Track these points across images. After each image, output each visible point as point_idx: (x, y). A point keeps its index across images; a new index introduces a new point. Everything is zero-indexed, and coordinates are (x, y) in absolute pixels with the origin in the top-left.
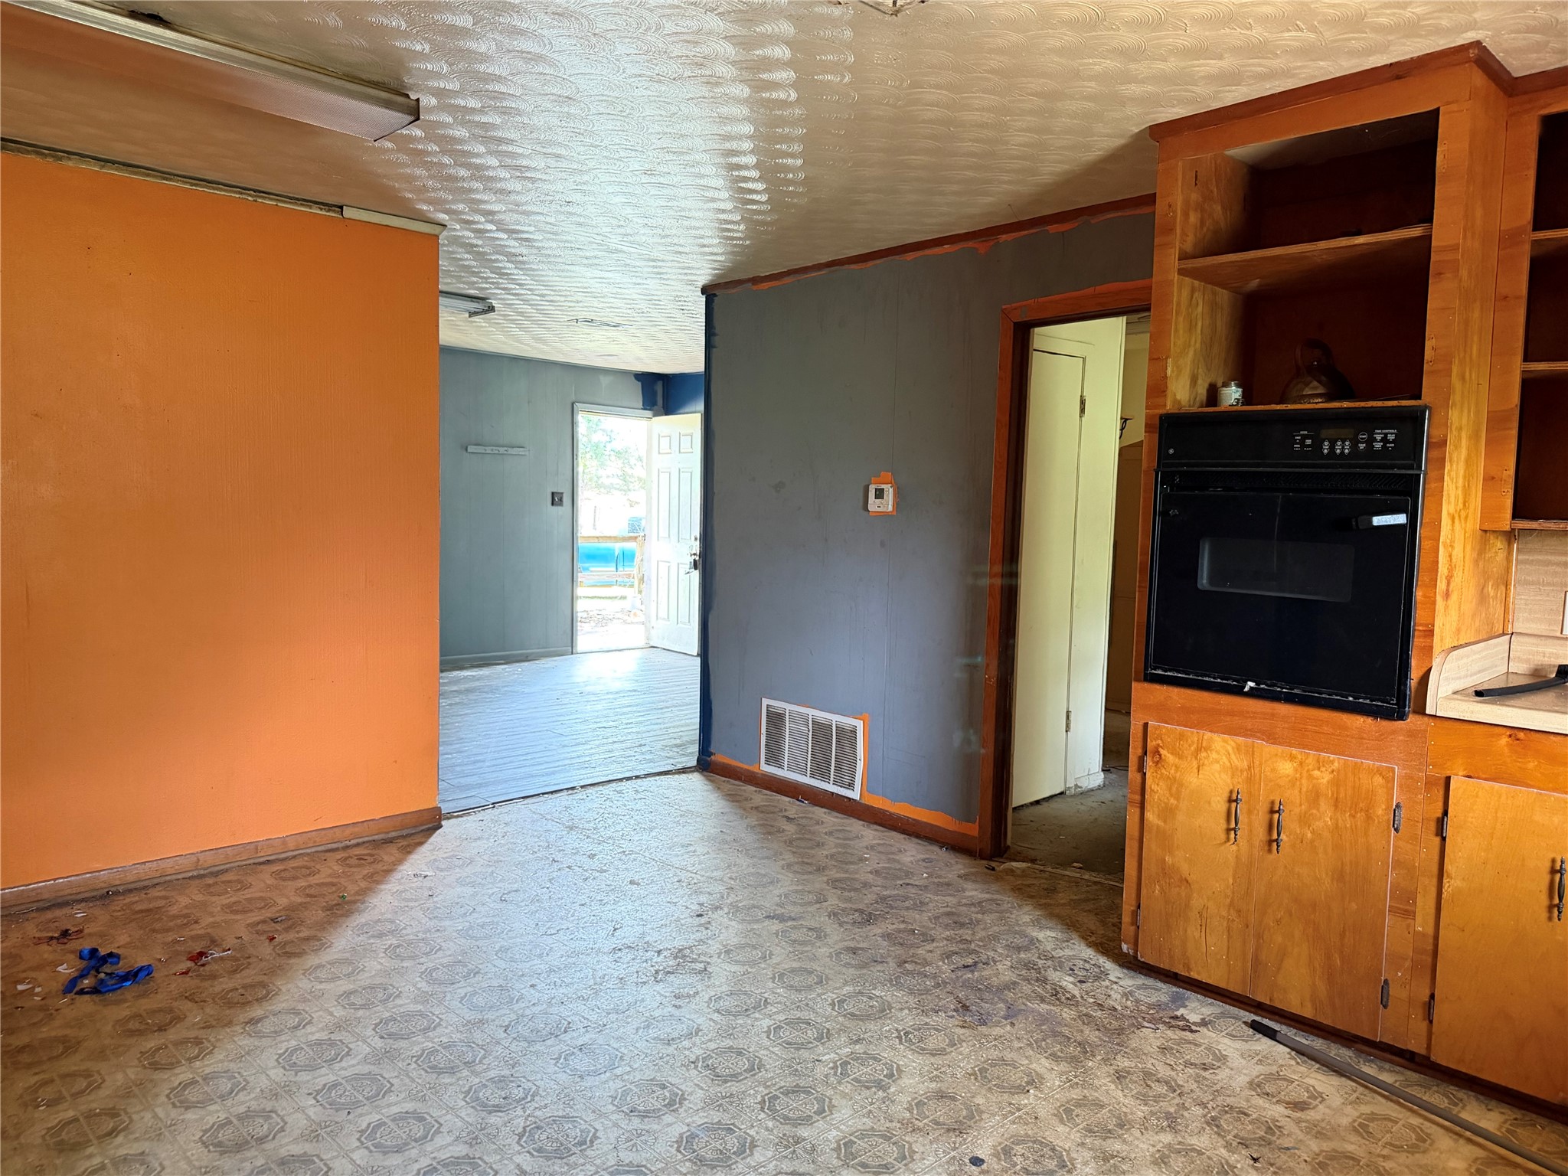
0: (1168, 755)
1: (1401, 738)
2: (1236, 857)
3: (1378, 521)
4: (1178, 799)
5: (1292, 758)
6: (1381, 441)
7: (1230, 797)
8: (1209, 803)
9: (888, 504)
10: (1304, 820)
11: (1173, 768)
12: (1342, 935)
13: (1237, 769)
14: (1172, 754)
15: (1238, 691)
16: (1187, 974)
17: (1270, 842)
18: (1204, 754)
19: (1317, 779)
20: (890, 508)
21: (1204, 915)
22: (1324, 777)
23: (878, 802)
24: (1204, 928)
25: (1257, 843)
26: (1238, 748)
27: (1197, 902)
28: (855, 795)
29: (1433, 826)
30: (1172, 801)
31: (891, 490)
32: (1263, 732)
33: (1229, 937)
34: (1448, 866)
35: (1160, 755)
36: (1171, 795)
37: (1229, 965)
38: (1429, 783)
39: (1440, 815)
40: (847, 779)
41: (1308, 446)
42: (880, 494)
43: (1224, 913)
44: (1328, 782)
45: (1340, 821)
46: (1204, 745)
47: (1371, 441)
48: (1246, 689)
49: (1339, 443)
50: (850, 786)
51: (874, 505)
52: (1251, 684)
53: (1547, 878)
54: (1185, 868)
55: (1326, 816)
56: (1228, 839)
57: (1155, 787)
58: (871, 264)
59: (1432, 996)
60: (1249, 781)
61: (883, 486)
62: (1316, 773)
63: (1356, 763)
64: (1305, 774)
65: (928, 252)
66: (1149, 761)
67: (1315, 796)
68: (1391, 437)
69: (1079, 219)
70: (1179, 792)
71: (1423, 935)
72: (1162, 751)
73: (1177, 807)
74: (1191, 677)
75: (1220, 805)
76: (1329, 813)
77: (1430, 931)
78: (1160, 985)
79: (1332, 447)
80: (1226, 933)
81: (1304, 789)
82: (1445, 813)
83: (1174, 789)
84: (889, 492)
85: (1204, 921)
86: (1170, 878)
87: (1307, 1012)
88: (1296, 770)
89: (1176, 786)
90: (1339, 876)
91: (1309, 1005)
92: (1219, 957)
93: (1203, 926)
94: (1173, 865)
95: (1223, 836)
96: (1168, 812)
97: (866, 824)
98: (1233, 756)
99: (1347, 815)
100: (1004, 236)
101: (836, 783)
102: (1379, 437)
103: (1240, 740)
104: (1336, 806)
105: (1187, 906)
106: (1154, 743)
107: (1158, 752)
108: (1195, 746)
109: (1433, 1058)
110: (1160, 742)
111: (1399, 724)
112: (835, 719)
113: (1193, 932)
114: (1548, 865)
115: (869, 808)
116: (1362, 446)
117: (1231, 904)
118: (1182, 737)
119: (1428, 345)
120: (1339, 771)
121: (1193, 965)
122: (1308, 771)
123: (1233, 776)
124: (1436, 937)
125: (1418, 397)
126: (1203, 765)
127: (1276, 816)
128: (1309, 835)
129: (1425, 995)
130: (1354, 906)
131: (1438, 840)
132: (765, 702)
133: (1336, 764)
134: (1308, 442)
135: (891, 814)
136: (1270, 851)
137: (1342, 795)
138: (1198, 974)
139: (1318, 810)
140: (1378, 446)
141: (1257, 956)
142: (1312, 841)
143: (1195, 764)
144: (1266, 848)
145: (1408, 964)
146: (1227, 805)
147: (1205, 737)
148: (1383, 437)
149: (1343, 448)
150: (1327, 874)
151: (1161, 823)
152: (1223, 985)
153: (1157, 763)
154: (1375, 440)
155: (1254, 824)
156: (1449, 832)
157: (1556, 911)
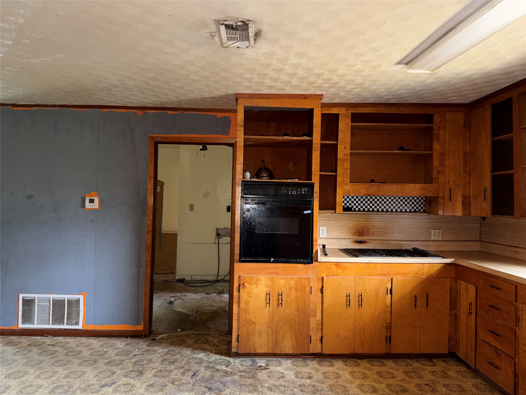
0: (247, 285)
1: (311, 269)
2: (269, 311)
3: (305, 212)
4: (251, 298)
5: (284, 279)
6: (304, 191)
7: (266, 294)
8: (260, 297)
9: (96, 205)
10: (288, 296)
11: (249, 288)
12: (299, 327)
13: (268, 285)
14: (249, 284)
15: (269, 262)
16: (255, 352)
17: (278, 305)
18: (258, 282)
19: (291, 284)
20: (97, 207)
21: (260, 332)
22: (292, 283)
23: (91, 327)
24: (260, 336)
25: (275, 306)
26: (269, 279)
27: (257, 329)
28: (80, 327)
29: (319, 291)
30: (249, 299)
31: (98, 199)
32: (275, 273)
33: (268, 336)
34: (324, 300)
35: (245, 285)
36: (248, 297)
37: (268, 345)
38: (318, 279)
39: (321, 287)
40: (74, 322)
41: (285, 192)
42: (92, 201)
43: (266, 330)
44: (294, 284)
45: (297, 295)
46: (259, 279)
47: (301, 191)
48: (272, 261)
49: (293, 191)
50: (77, 324)
51: (88, 205)
52: (272, 259)
53: (345, 298)
54: (253, 319)
55: (293, 294)
56: (266, 307)
57: (243, 296)
58: (83, 109)
59: (322, 336)
60: (272, 288)
61: (93, 198)
62: (290, 282)
63: (301, 277)
64: (288, 283)
65: (113, 110)
66: (241, 287)
67: (290, 289)
68: (306, 190)
69: (180, 111)
70: (251, 295)
71: (319, 320)
72: (245, 284)
73: (250, 300)
74: (253, 259)
75: (263, 297)
76: (294, 292)
77: (320, 318)
78: (246, 359)
79: (292, 193)
80: (267, 336)
81: (287, 287)
82: (322, 287)
83: (249, 295)
84: (96, 200)
85: (260, 334)
86: (249, 323)
87: (291, 352)
88: (285, 282)
89: (250, 294)
90: (298, 310)
91: (291, 349)
92: (265, 343)
93: (260, 335)
94: (249, 319)
95: (265, 306)
96: (247, 303)
97: (87, 338)
98: (267, 281)
99: (299, 292)
100: (149, 111)
101: (67, 324)
102: (303, 190)
103: (269, 276)
104: (296, 290)
105: (254, 330)
106: (243, 281)
107: (244, 284)
108: (256, 280)
109: (323, 353)
110: (244, 281)
111: (311, 265)
112: (66, 297)
113: (257, 338)
114: (346, 295)
115: (86, 331)
116: (299, 192)
117: (268, 327)
118: (252, 278)
119: (313, 167)
120: (296, 280)
121: (257, 349)
122: (288, 282)
123: (267, 287)
124: (322, 320)
125: (311, 180)
126: (258, 285)
127: (280, 297)
128: (289, 300)
129: (320, 336)
130: (302, 317)
131: (321, 294)
132: (21, 296)
133: (296, 279)
134: (285, 191)
135: (99, 331)
136: (278, 307)
137: (298, 287)
138: (259, 351)
139: (291, 292)
140: (303, 192)
141: (276, 340)
142: (290, 301)
143: (256, 286)
144: (278, 306)
145: (315, 329)
146: (266, 296)
147: (259, 277)
148: (304, 190)
149: (294, 193)
150: (294, 310)
151: (245, 307)
152: (266, 352)
153: (244, 288)
154: (302, 191)
155: (274, 300)
156: (324, 292)
157: (348, 306)
